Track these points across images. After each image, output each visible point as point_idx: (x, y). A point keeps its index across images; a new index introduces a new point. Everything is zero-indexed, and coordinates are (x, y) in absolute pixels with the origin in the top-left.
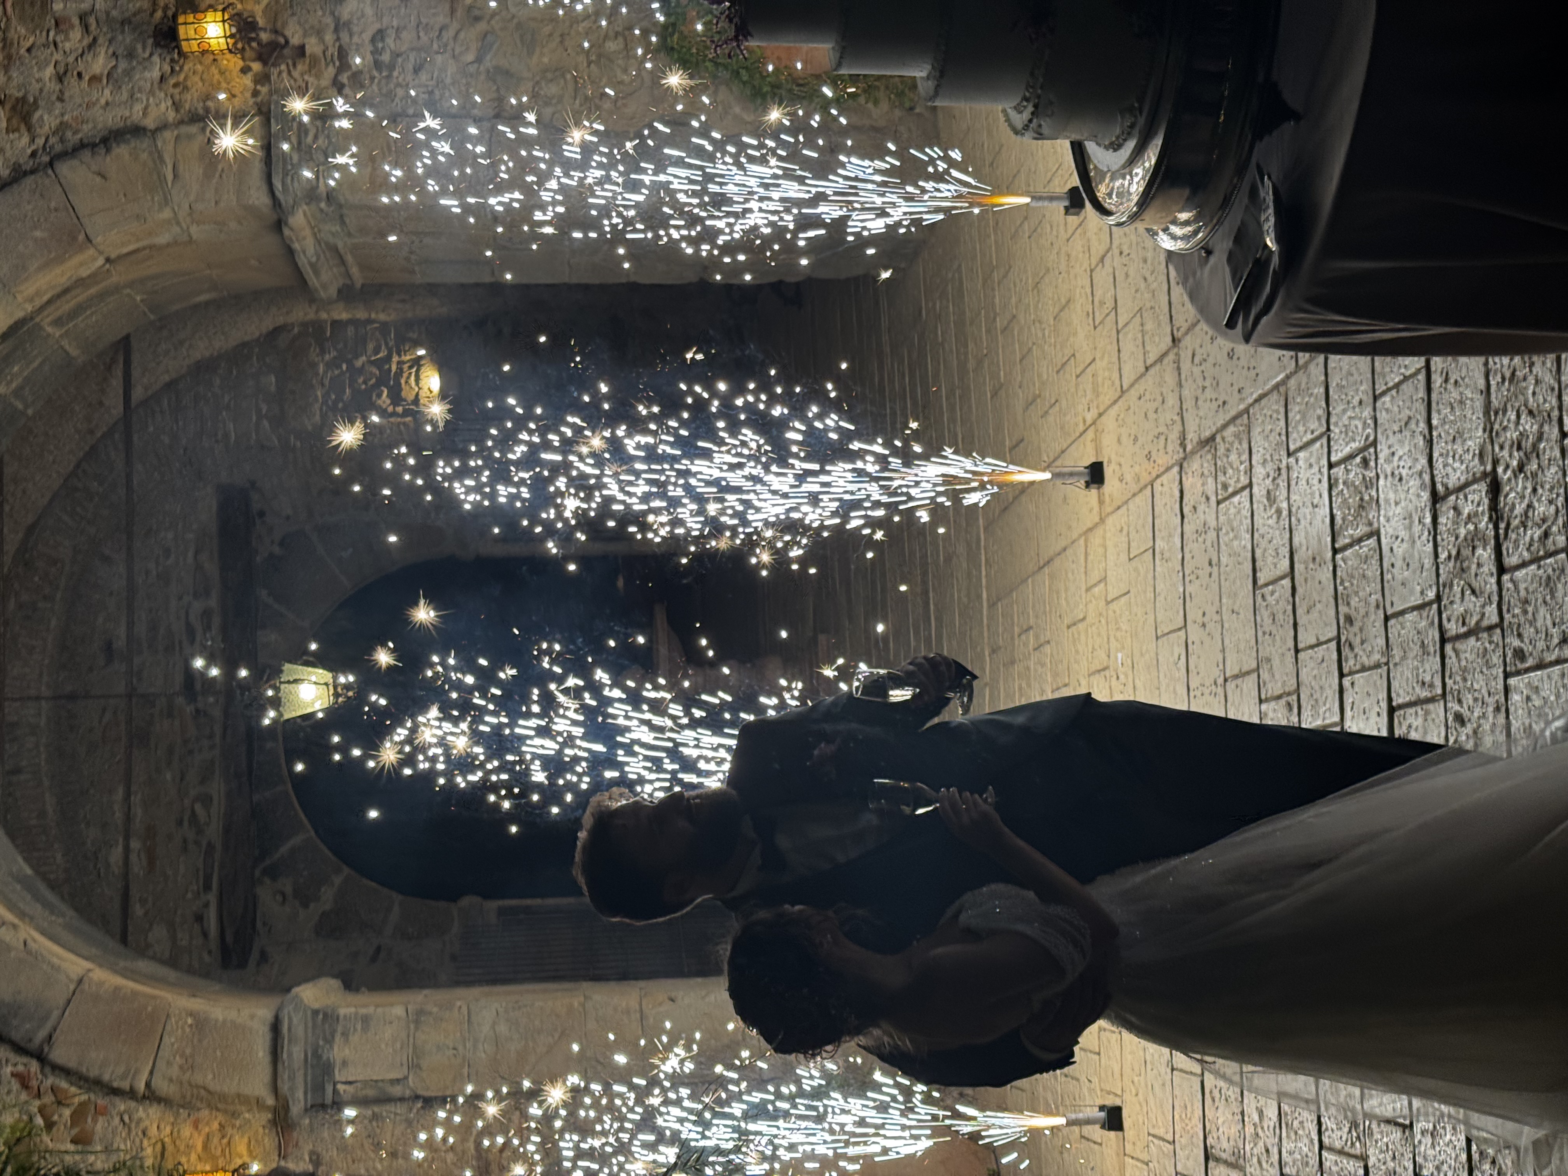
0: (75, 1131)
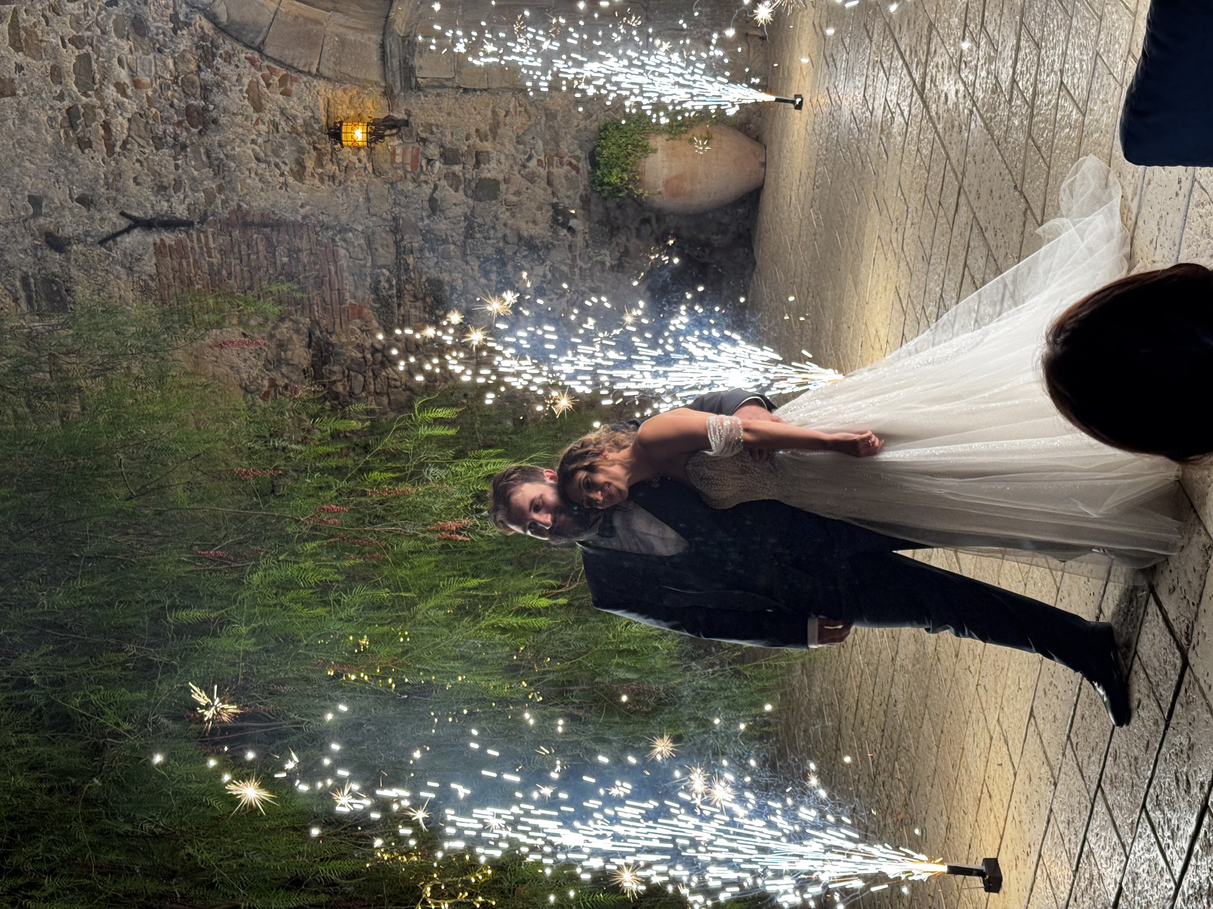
0: (282, 89)
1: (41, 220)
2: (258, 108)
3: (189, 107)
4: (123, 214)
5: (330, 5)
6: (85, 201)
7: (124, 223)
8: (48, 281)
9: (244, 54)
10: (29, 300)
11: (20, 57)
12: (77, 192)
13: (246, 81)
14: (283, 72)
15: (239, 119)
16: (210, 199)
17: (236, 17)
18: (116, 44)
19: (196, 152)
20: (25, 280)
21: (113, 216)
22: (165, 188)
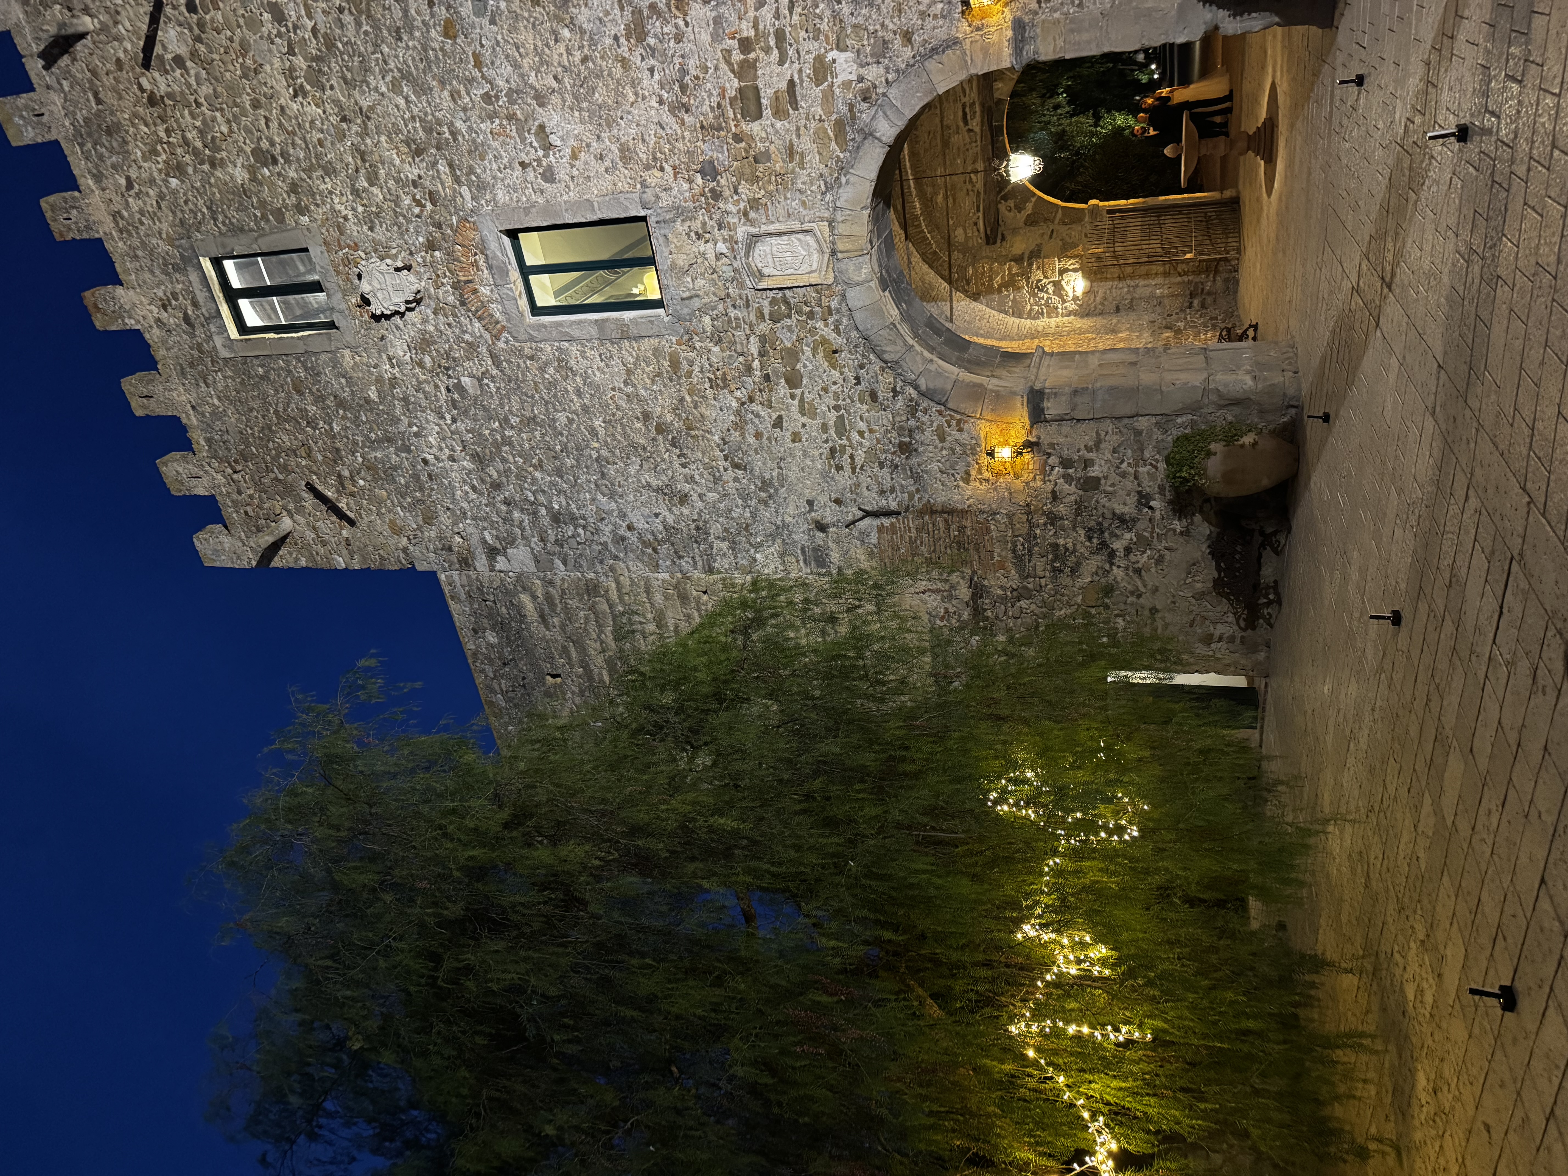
0: (958, 428)
1: (813, 514)
2: (942, 440)
3: (901, 442)
4: (860, 509)
5: (989, 374)
6: (838, 502)
7: (860, 514)
8: (815, 550)
9: (935, 408)
10: (805, 561)
11: (804, 419)
12: (833, 496)
13: (935, 424)
14: (959, 417)
15: (931, 448)
16: (911, 497)
17: (931, 386)
18: (859, 408)
19: (904, 470)
20: (803, 549)
21: (855, 510)
22: (885, 492)
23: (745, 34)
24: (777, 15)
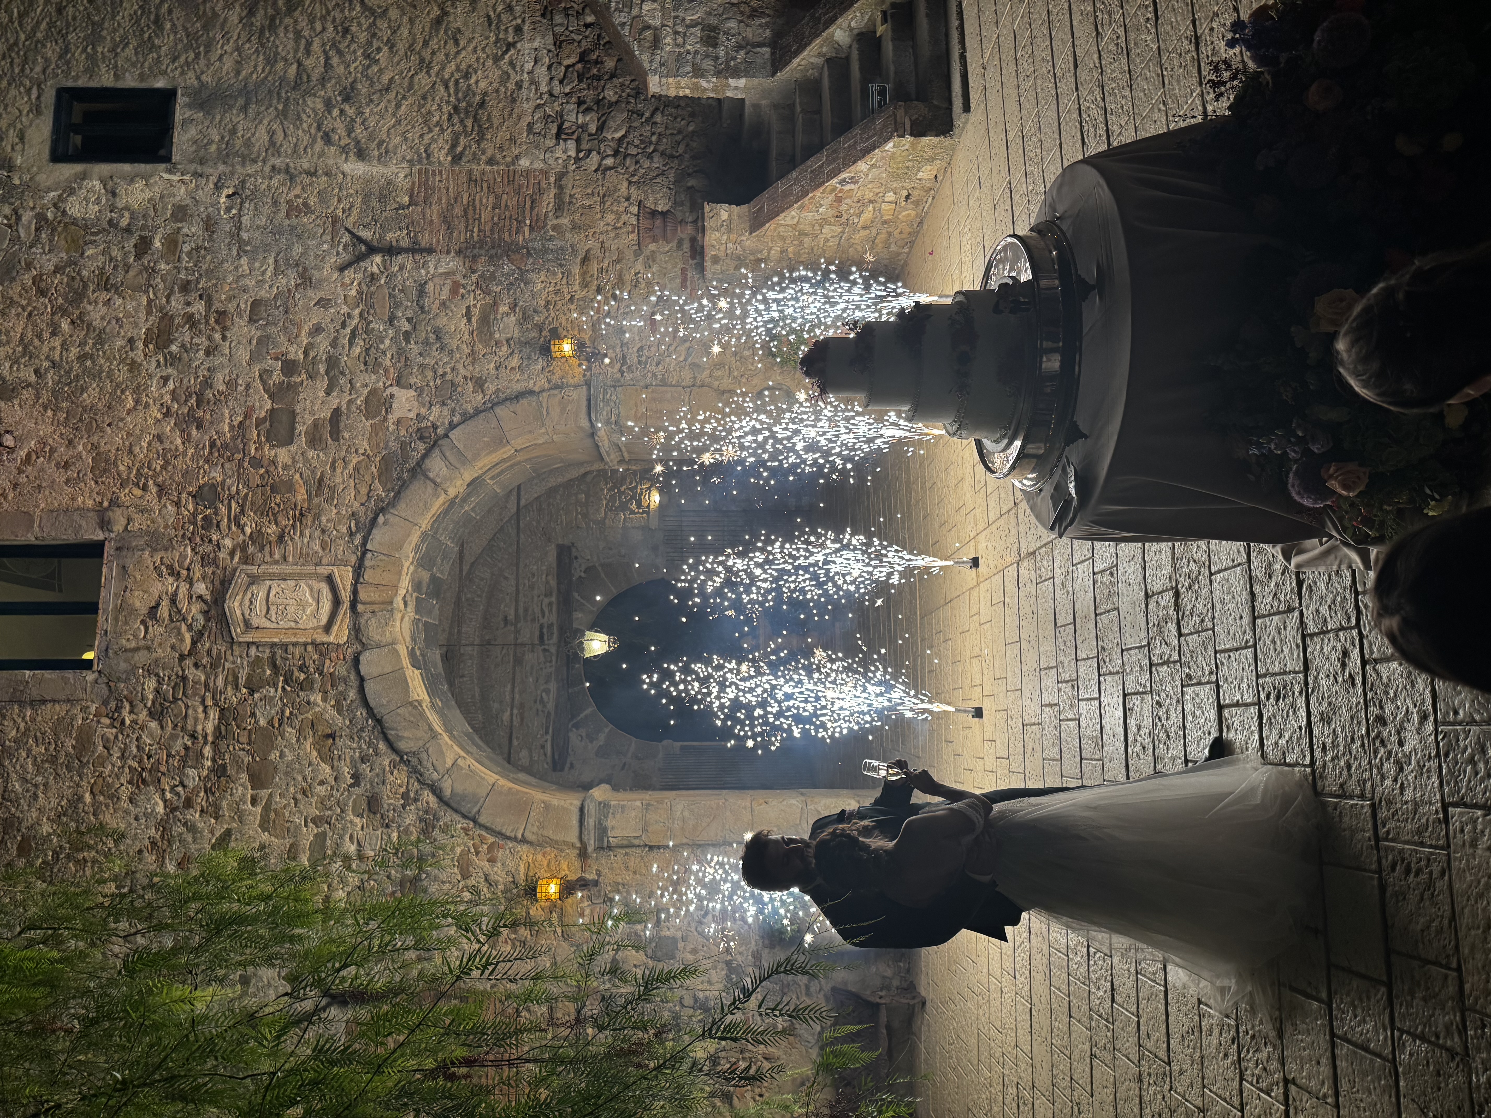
0: (489, 856)
2: (466, 875)
3: (404, 877)
9: (460, 824)
11: (265, 837)
13: (458, 850)
14: (491, 839)
15: (446, 887)
17: (459, 791)
18: (351, 822)
23: (291, 357)
24: (334, 343)
